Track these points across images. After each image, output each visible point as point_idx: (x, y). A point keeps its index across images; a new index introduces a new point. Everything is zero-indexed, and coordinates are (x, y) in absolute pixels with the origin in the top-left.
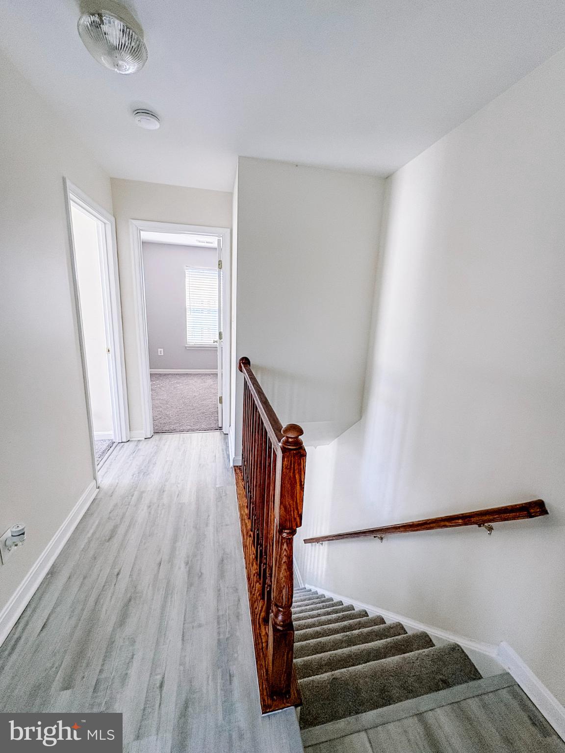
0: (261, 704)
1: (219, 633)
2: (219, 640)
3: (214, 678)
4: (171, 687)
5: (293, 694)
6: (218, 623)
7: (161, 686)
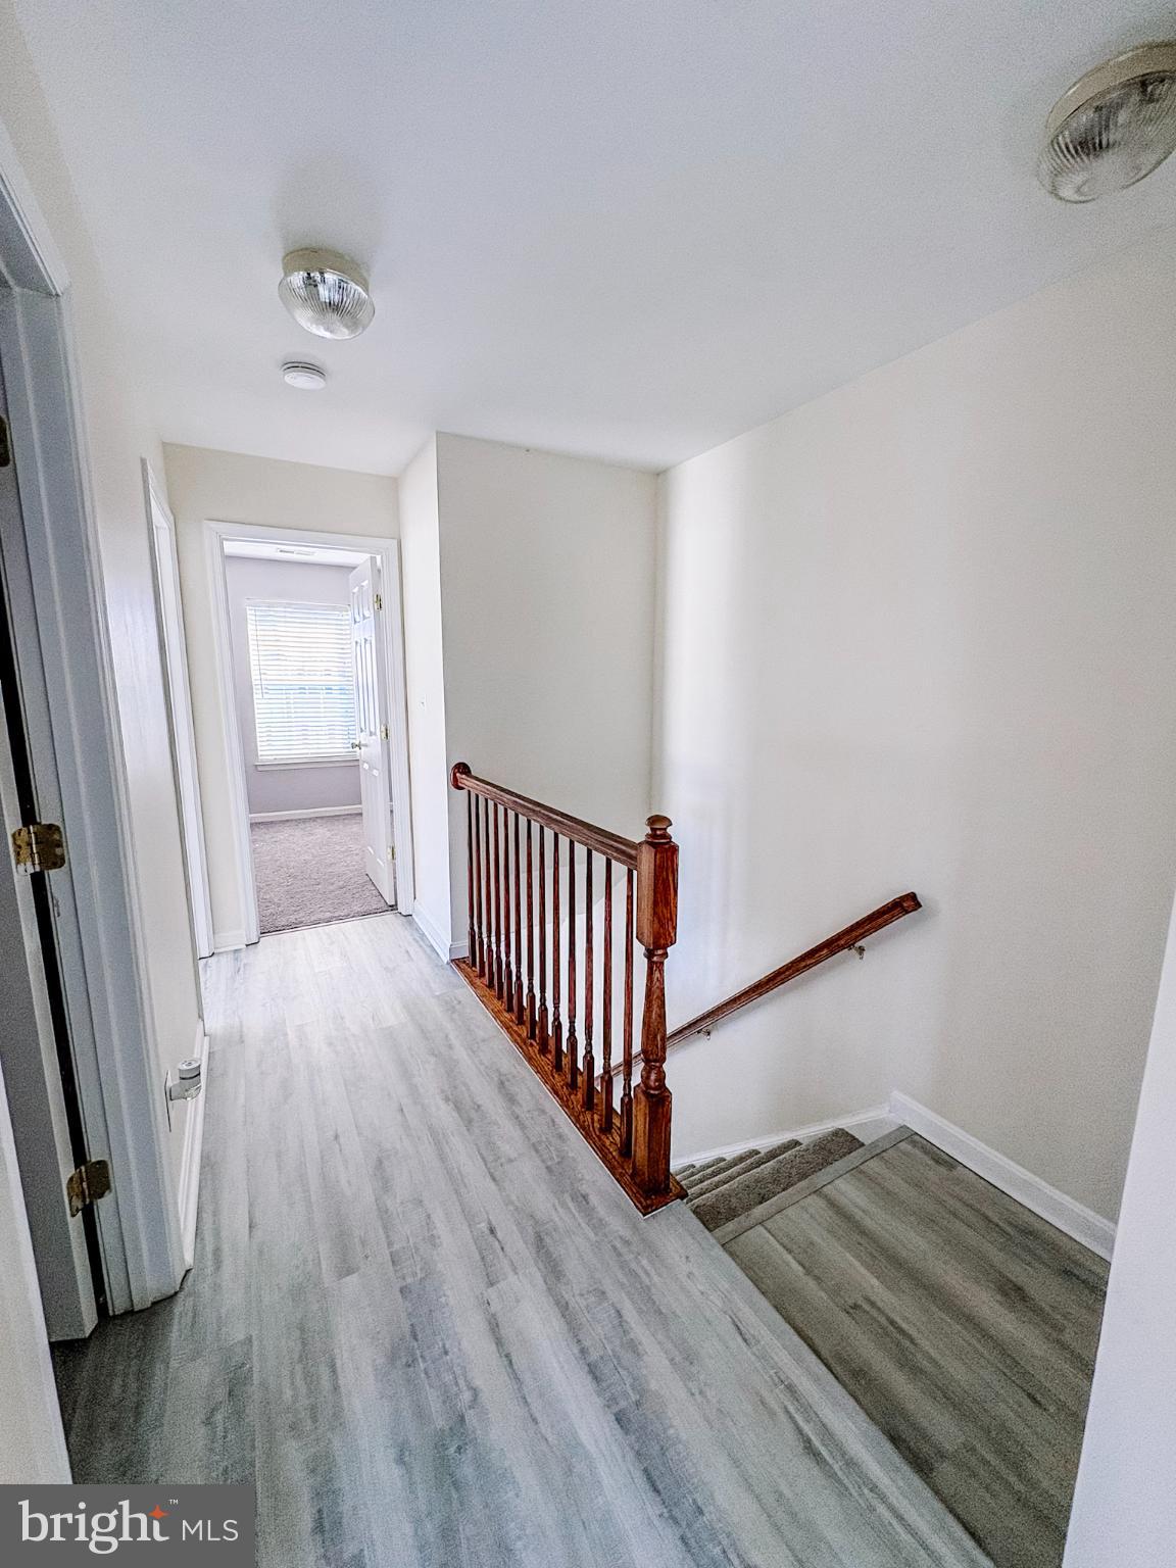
0: (638, 1209)
1: (543, 1161)
2: (547, 1168)
3: (563, 1205)
4: (508, 1230)
5: (674, 1190)
6: (537, 1151)
7: (492, 1231)
